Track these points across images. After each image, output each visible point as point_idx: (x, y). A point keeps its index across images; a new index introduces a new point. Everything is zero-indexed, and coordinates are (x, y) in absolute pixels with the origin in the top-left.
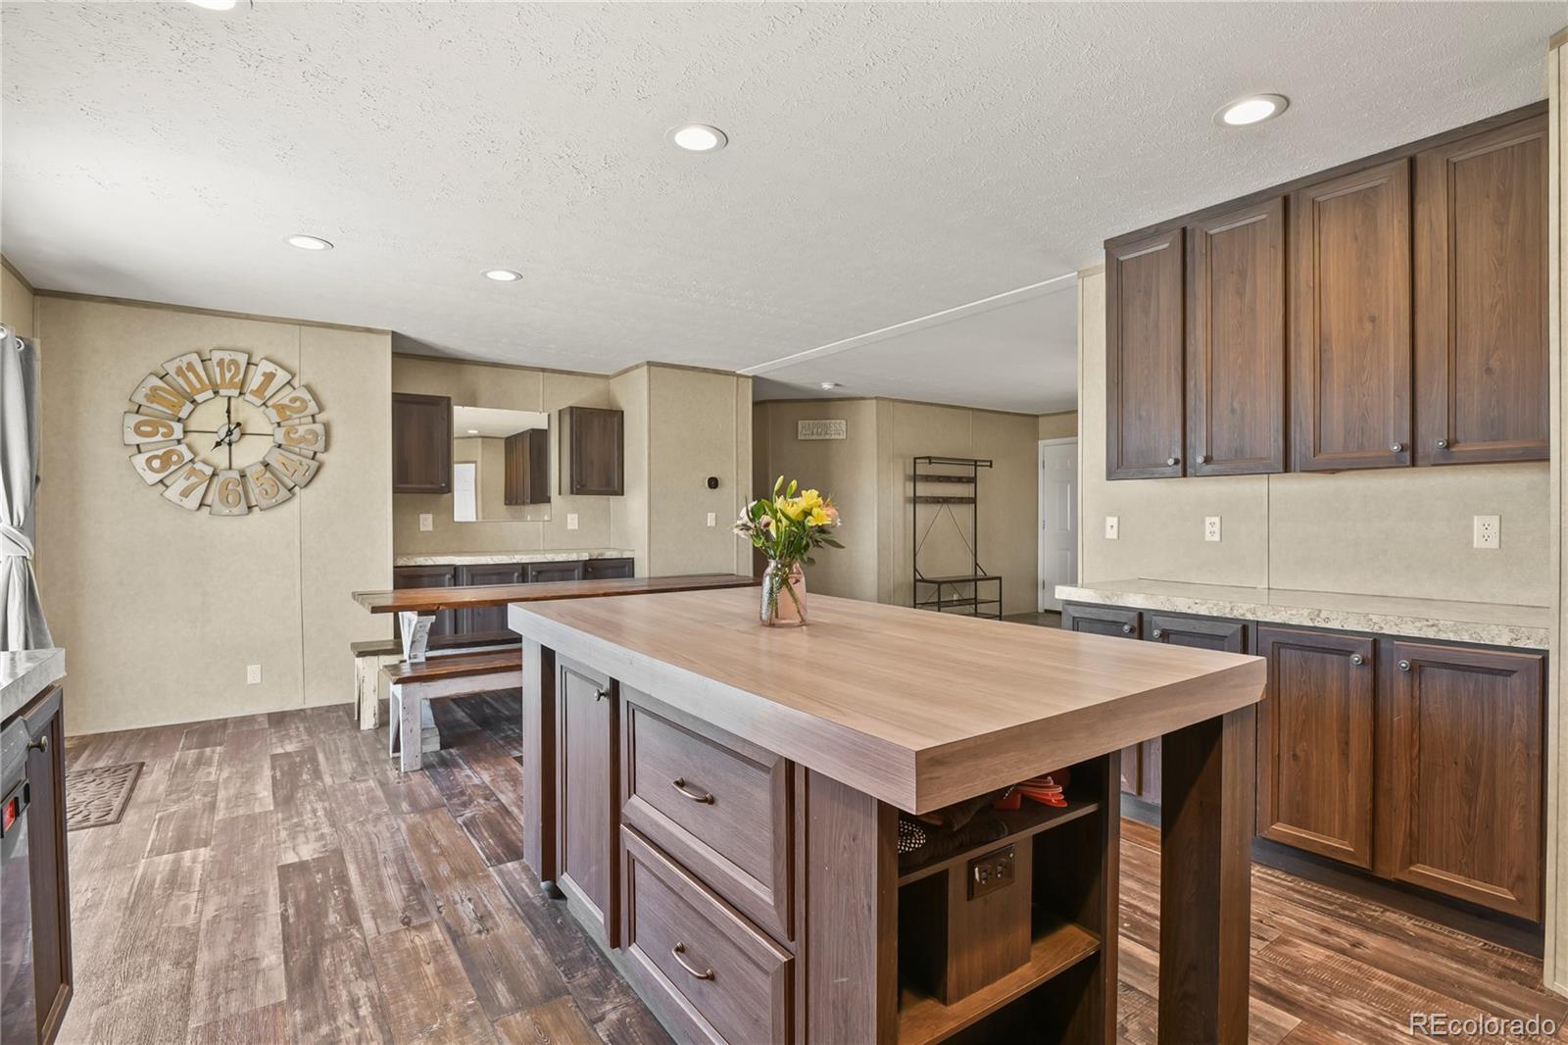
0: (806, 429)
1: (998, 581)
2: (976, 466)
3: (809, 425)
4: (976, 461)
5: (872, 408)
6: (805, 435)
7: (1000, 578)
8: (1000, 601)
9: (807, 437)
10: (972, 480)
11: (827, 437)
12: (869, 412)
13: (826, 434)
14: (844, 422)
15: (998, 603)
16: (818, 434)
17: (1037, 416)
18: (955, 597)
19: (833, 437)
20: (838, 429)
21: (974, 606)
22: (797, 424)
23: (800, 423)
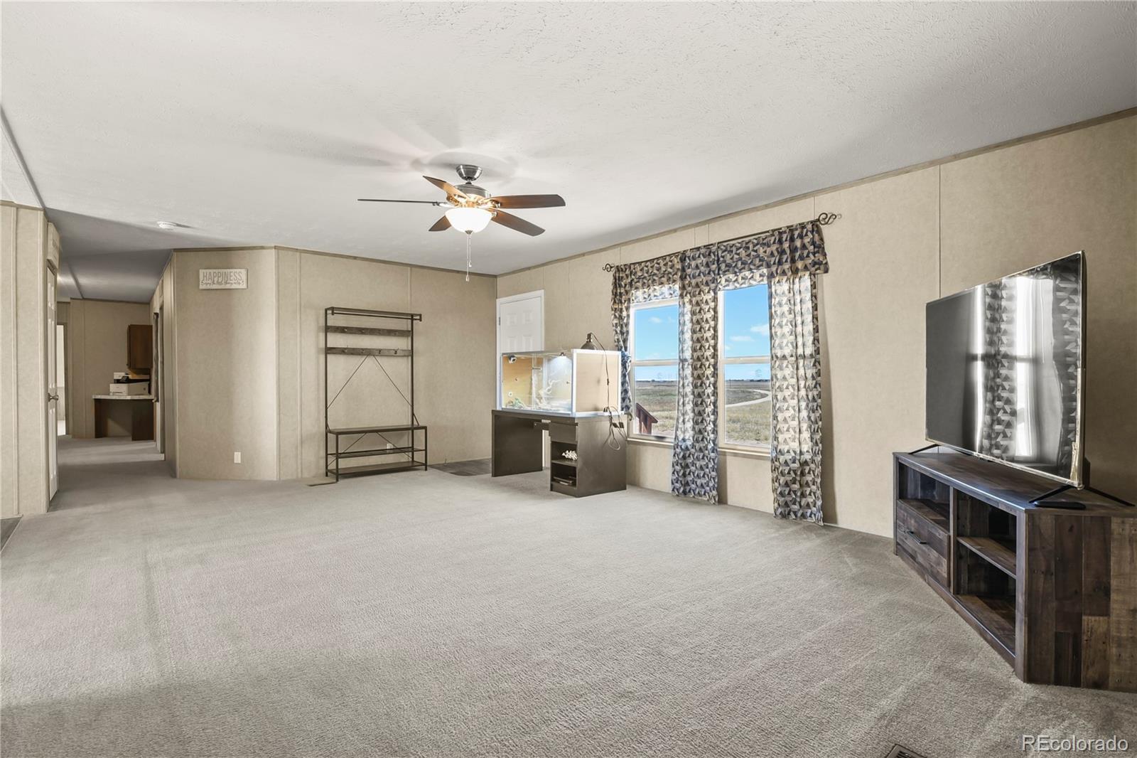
0: (207, 278)
1: (424, 430)
2: (412, 320)
3: (210, 273)
4: (412, 315)
5: (270, 256)
6: (207, 284)
7: (425, 428)
8: (426, 450)
9: (208, 287)
10: (409, 334)
11: (228, 286)
12: (268, 260)
13: (226, 283)
14: (243, 271)
15: (424, 452)
16: (218, 283)
17: (495, 276)
18: (389, 446)
19: (234, 286)
20: (237, 278)
21: (410, 454)
22: (199, 272)
23: (201, 272)
